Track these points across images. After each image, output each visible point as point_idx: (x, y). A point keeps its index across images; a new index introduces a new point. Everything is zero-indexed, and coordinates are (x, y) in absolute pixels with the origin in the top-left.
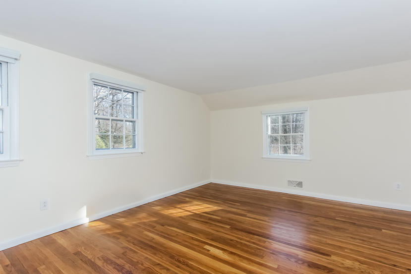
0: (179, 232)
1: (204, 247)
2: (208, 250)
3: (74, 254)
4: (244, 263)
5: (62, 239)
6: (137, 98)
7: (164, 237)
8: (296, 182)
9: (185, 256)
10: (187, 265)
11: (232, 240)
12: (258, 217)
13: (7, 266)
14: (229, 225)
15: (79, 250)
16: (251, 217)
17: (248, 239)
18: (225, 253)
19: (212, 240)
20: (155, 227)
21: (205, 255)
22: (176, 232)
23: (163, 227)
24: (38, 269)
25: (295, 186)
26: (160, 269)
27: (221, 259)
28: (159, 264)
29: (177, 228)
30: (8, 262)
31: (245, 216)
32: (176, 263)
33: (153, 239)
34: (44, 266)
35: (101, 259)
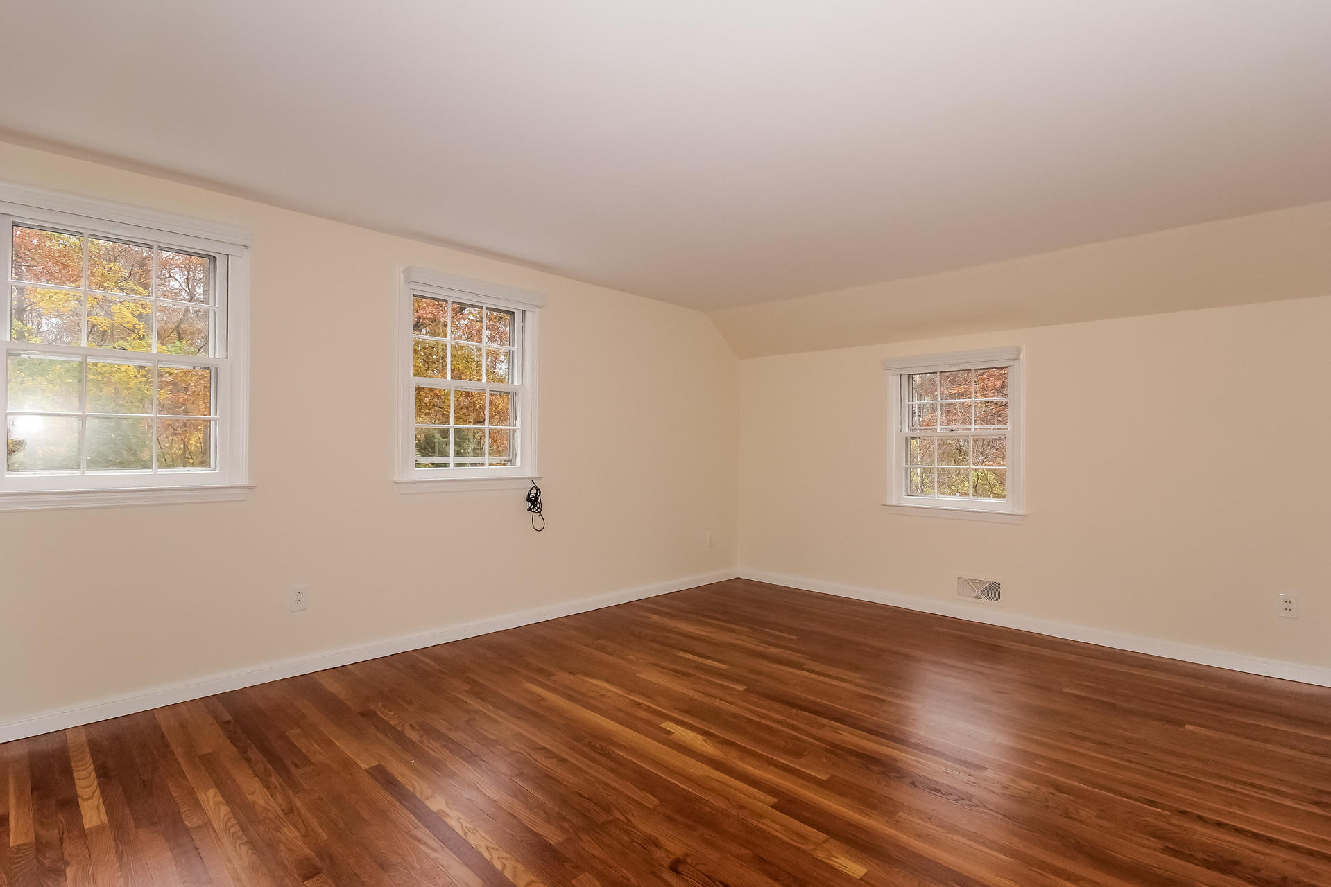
0: (609, 691)
1: (662, 725)
2: (670, 733)
3: (360, 713)
4: (747, 763)
5: (336, 685)
6: (523, 327)
7: (570, 698)
8: (982, 582)
9: (608, 739)
10: (609, 756)
11: (736, 716)
12: (833, 671)
13: (228, 722)
14: (743, 683)
15: (372, 708)
16: (815, 669)
17: (779, 717)
18: (709, 741)
19: (686, 712)
20: (553, 675)
21: (657, 741)
22: (601, 688)
23: (572, 677)
24: (287, 733)
25: (978, 597)
26: (545, 757)
27: (692, 751)
28: (545, 748)
29: (607, 681)
30: (228, 717)
31: (799, 667)
32: (585, 749)
33: (543, 699)
34: (299, 731)
35: (417, 727)
